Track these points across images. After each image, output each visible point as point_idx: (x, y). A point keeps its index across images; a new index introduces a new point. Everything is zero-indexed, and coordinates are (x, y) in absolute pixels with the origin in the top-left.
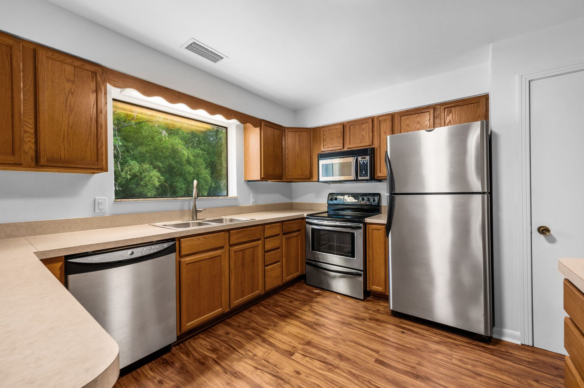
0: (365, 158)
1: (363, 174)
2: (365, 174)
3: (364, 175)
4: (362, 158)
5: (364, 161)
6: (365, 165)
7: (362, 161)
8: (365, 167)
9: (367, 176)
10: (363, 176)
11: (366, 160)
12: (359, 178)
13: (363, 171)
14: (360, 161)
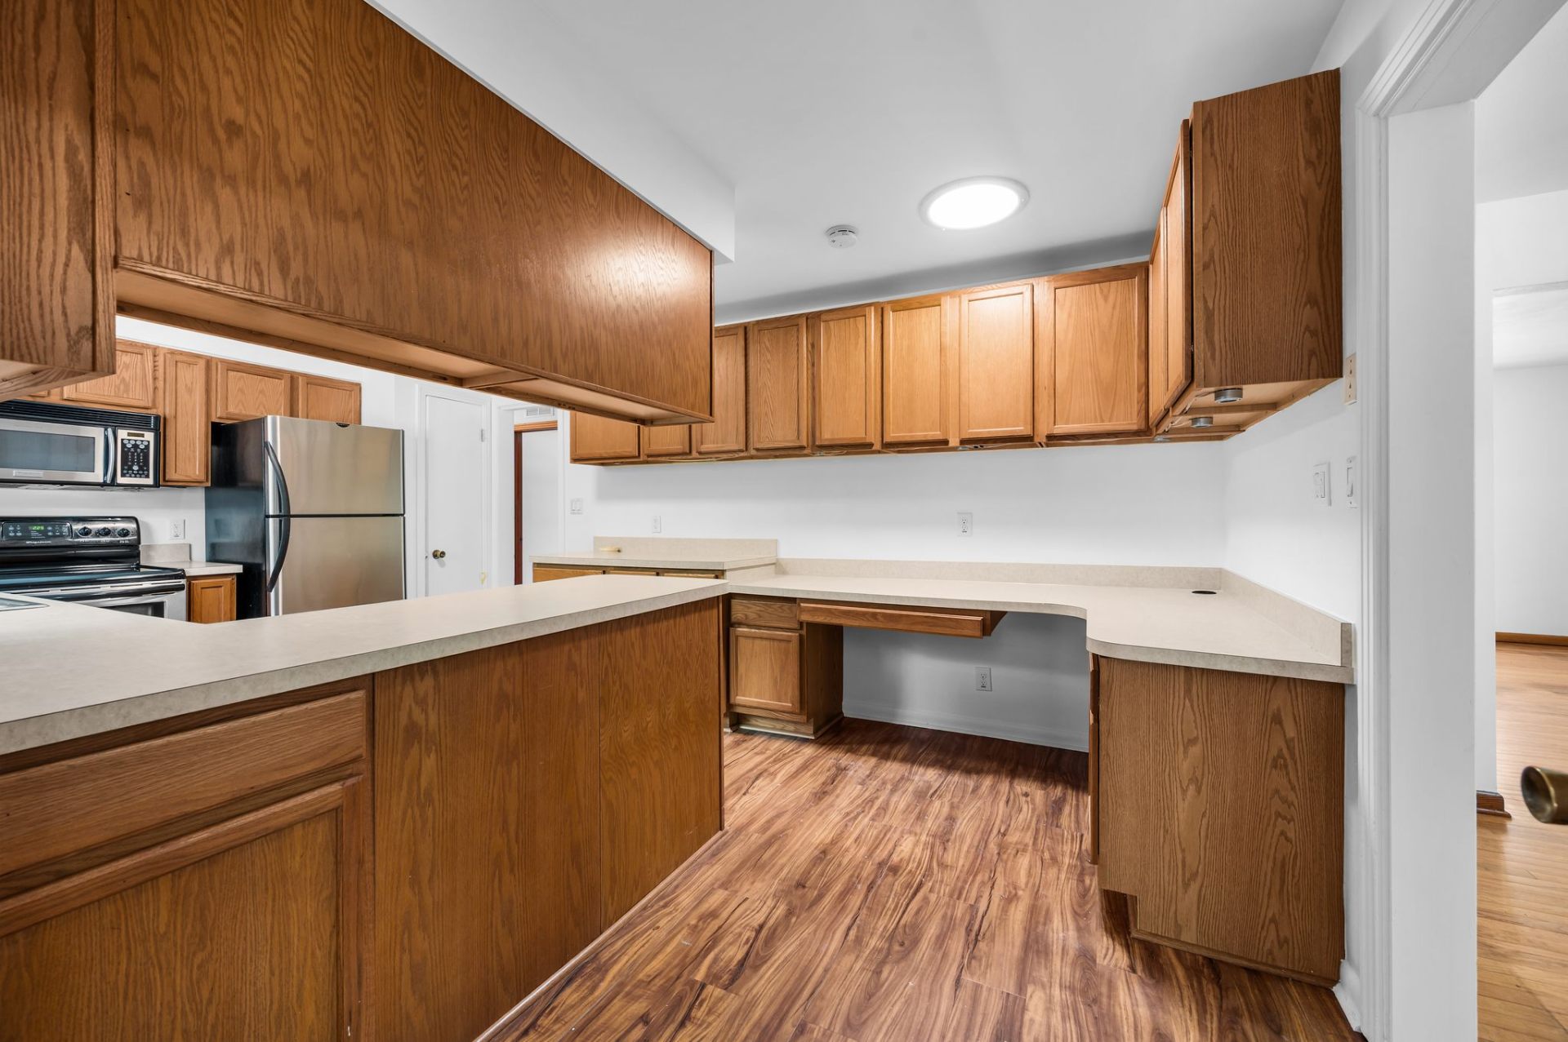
0: (143, 436)
1: (133, 470)
2: (141, 472)
3: (135, 474)
4: (129, 434)
5: (136, 441)
6: (139, 450)
7: (129, 440)
8: (138, 455)
9: (147, 476)
10: (133, 475)
11: (142, 441)
12: (120, 480)
13: (133, 465)
14: (122, 440)
